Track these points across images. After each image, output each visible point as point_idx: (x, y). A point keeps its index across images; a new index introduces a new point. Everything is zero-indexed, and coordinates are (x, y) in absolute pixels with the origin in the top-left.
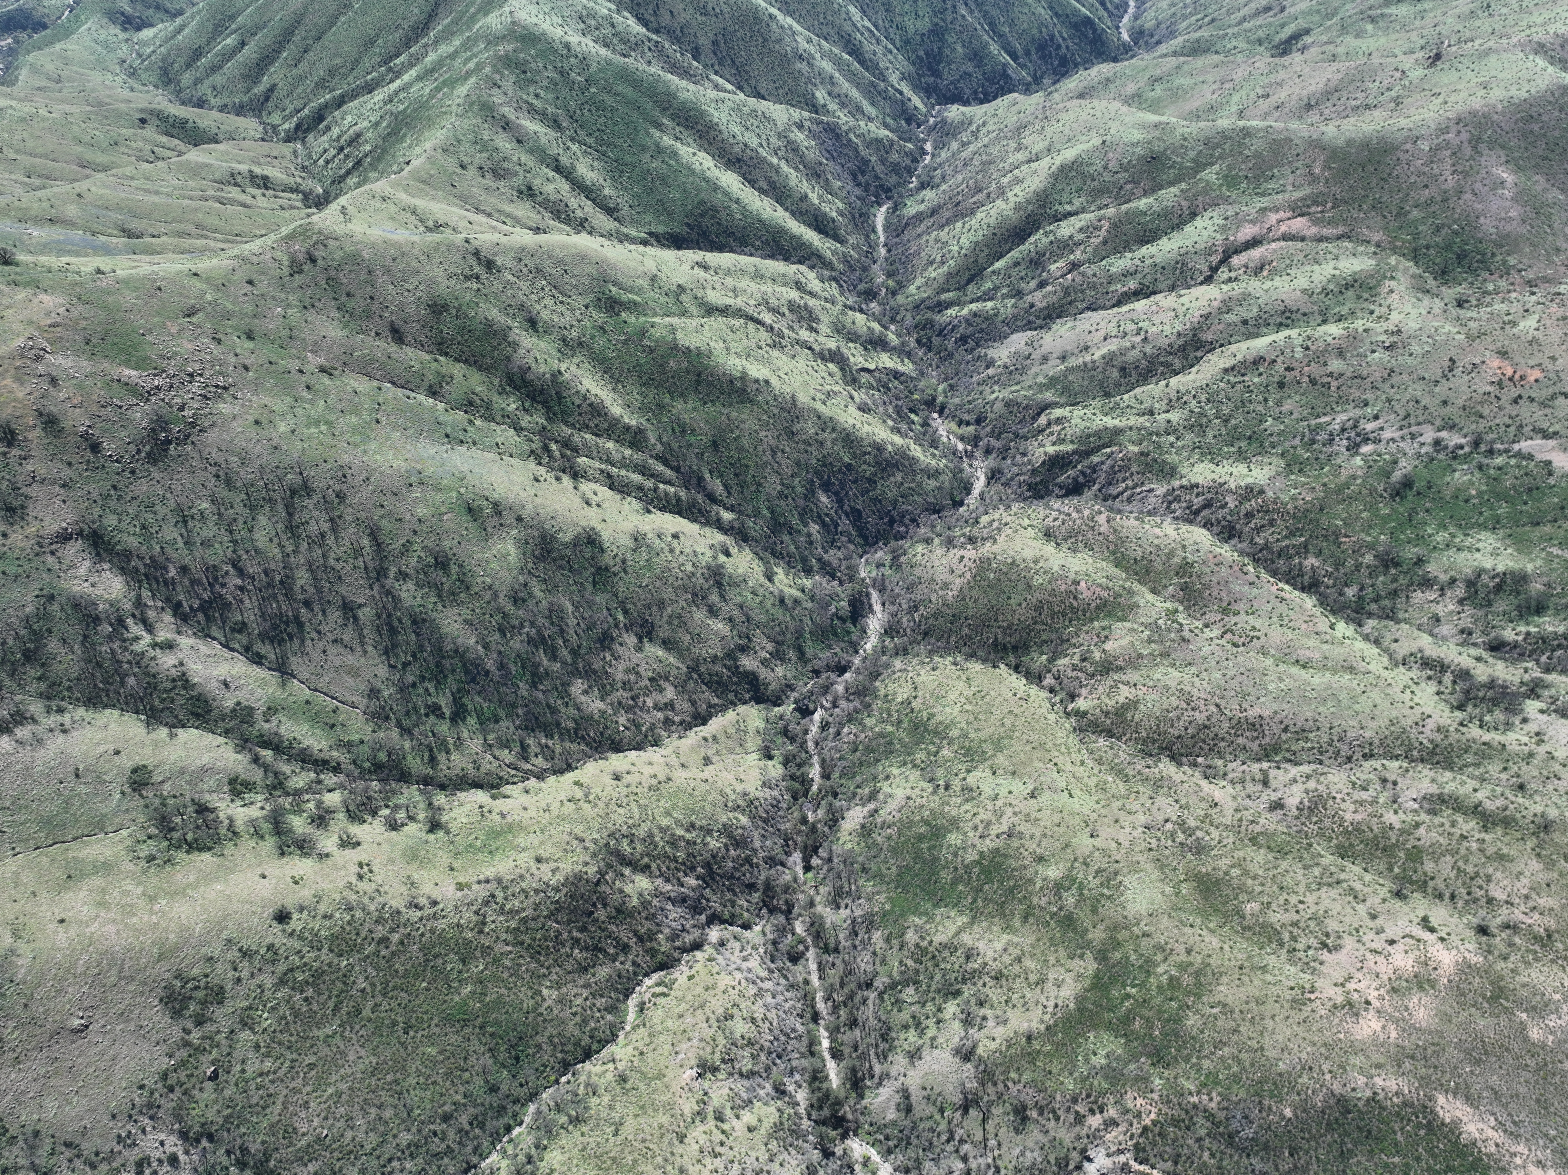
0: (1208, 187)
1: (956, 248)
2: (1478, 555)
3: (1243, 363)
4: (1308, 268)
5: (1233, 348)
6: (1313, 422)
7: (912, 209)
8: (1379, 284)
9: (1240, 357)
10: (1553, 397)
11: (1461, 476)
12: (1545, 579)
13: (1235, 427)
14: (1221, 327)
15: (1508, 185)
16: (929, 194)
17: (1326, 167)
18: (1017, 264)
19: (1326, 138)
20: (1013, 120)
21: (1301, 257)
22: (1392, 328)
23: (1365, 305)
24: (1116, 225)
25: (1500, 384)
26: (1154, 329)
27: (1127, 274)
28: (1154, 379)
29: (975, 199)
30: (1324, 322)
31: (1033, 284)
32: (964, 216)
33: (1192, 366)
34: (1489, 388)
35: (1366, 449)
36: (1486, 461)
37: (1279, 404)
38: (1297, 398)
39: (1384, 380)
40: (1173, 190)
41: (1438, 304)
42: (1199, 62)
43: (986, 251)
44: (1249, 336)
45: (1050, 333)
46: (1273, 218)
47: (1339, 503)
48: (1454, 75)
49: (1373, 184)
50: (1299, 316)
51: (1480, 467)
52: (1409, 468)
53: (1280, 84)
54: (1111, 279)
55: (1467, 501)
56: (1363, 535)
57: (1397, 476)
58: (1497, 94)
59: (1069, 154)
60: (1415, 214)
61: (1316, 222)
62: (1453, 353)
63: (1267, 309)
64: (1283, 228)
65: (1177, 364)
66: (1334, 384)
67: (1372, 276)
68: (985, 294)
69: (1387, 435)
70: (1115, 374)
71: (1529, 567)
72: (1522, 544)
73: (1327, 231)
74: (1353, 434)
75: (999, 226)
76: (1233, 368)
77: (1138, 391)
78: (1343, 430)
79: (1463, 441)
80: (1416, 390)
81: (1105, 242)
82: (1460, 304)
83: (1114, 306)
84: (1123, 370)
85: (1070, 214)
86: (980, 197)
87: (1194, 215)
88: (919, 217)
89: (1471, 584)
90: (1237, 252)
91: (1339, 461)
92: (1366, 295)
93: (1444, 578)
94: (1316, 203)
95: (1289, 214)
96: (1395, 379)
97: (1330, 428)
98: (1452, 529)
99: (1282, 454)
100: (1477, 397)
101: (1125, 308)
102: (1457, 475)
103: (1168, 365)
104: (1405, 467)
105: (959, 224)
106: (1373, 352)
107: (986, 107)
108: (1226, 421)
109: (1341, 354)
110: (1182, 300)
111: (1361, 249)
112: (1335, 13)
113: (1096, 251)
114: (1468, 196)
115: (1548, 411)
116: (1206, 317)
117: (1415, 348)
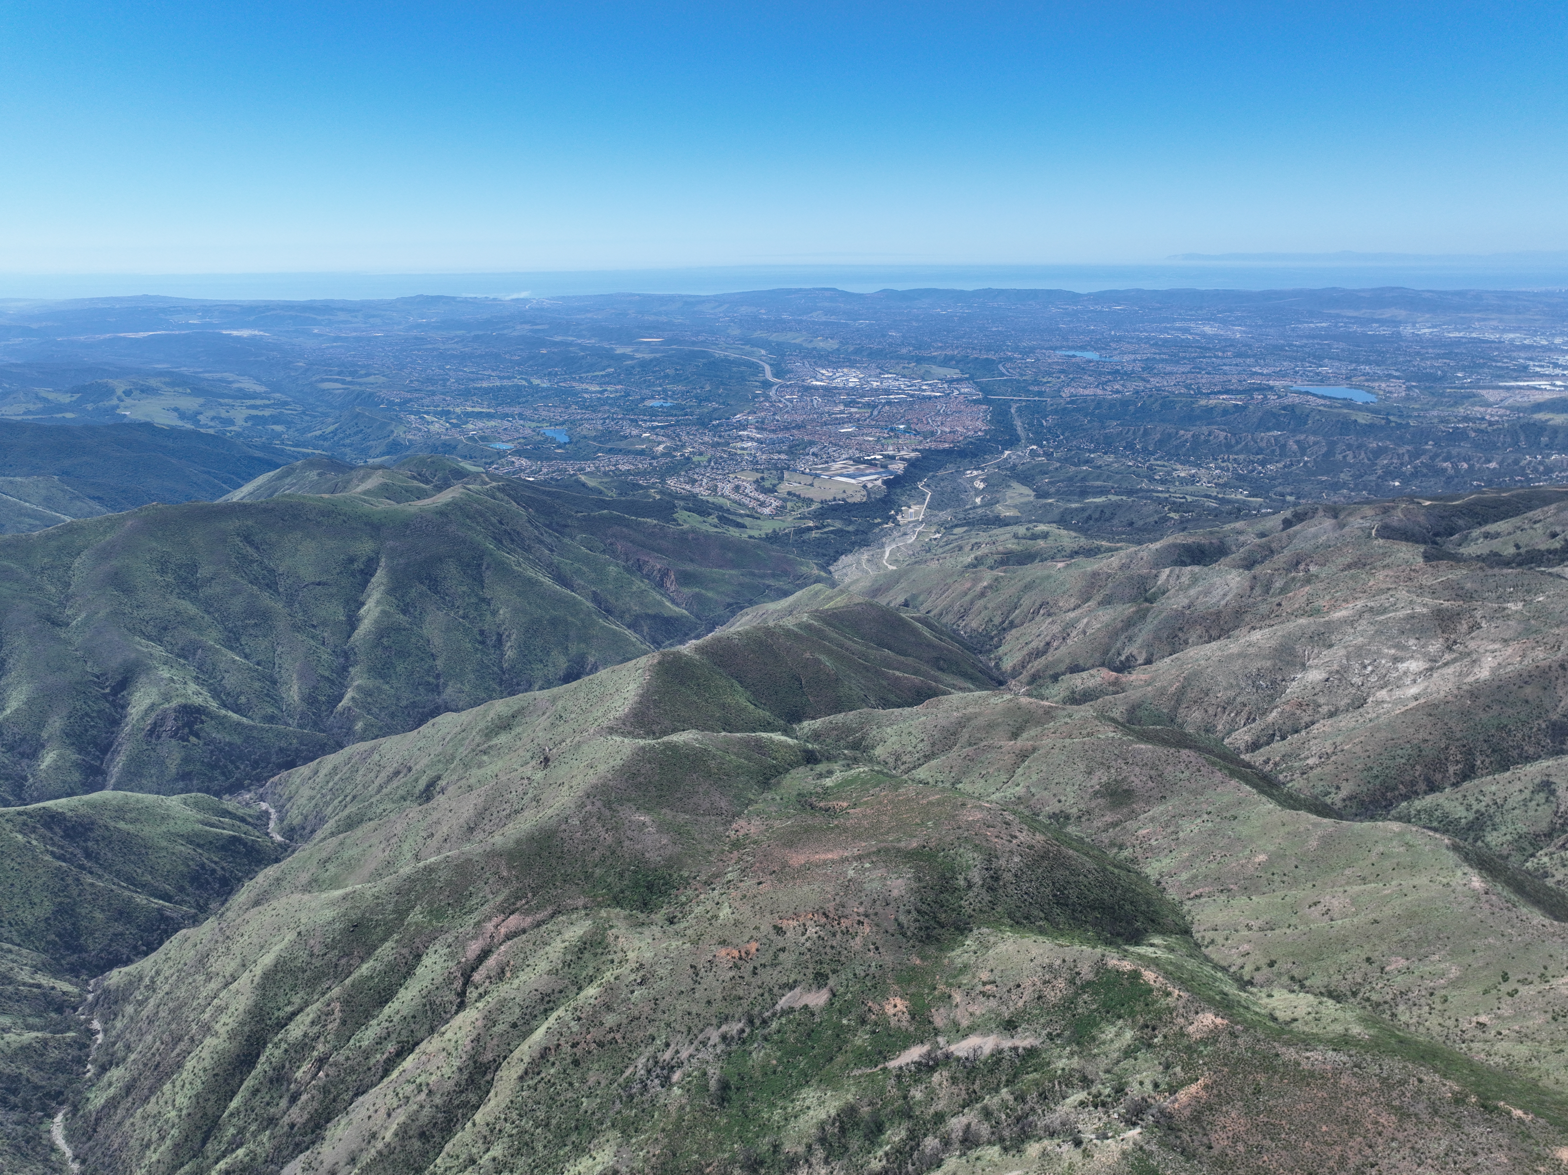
0: (419, 929)
1: (174, 1113)
2: (811, 1113)
3: (532, 1062)
4: (542, 952)
5: (516, 1054)
6: (621, 1080)
7: (97, 1099)
8: (604, 938)
9: (527, 1059)
10: (776, 956)
11: (758, 1055)
12: (866, 1100)
13: (559, 1126)
14: (495, 1042)
15: (649, 823)
16: (116, 1074)
17: (510, 867)
18: (255, 1092)
19: (498, 847)
20: (190, 955)
21: (531, 946)
22: (634, 965)
23: (604, 958)
24: (347, 1002)
25: (736, 966)
26: (434, 1077)
27: (380, 1041)
28: (459, 1126)
29: (177, 1051)
30: (580, 989)
31: (284, 1103)
32: (169, 1075)
33: (488, 1092)
34: (731, 974)
35: (676, 1077)
36: (766, 1031)
37: (584, 1081)
38: (596, 1066)
39: (655, 1011)
40: (388, 944)
41: (656, 930)
42: (359, 832)
43: (213, 1097)
44: (525, 1036)
45: (326, 1143)
46: (490, 926)
47: (684, 1139)
48: (566, 768)
49: (554, 864)
50: (557, 995)
51: (766, 1039)
52: (718, 1072)
53: (438, 822)
54: (367, 1054)
55: (775, 1072)
56: (720, 1155)
57: (713, 1084)
58: (602, 768)
59: (268, 960)
60: (598, 872)
61: (527, 913)
62: (690, 960)
63: (527, 1003)
64: (503, 930)
65: (473, 1098)
66: (618, 1036)
67: (595, 933)
68: (230, 1143)
69: (684, 1055)
70: (417, 1144)
71: (850, 1097)
72: (832, 1082)
73: (540, 916)
74: (659, 1071)
75: (218, 1064)
76: (526, 1073)
77: (448, 1147)
78: (649, 1072)
79: (741, 1025)
80: (683, 1005)
81: (344, 1022)
82: (671, 922)
83: (382, 1078)
84: (423, 1136)
85: (294, 1014)
86: (181, 1046)
87: (418, 957)
88: (112, 1104)
89: (822, 1140)
90: (474, 969)
91: (662, 1101)
92: (600, 951)
93: (801, 1149)
94: (518, 898)
95: (502, 917)
96: (662, 1005)
97: (638, 1076)
98: (780, 1103)
99: (613, 1125)
100: (728, 985)
101: (395, 1074)
102: (754, 1055)
103: (464, 1104)
104: (714, 1072)
105: (167, 1087)
106: (632, 992)
107: (153, 956)
108: (547, 1125)
109: (609, 1008)
110: (447, 1036)
111: (574, 916)
112: (453, 758)
113: (338, 1036)
114: (627, 843)
115: (779, 968)
116: (477, 1039)
117: (661, 972)
